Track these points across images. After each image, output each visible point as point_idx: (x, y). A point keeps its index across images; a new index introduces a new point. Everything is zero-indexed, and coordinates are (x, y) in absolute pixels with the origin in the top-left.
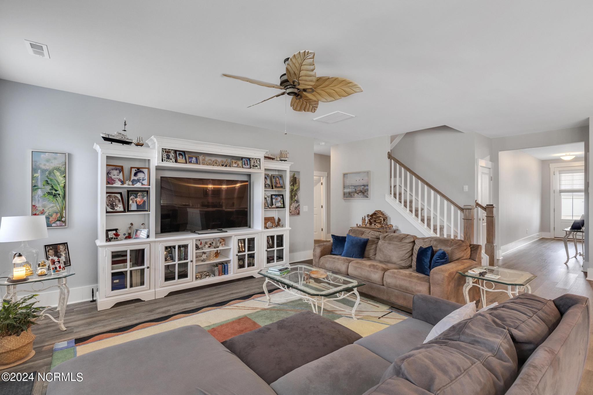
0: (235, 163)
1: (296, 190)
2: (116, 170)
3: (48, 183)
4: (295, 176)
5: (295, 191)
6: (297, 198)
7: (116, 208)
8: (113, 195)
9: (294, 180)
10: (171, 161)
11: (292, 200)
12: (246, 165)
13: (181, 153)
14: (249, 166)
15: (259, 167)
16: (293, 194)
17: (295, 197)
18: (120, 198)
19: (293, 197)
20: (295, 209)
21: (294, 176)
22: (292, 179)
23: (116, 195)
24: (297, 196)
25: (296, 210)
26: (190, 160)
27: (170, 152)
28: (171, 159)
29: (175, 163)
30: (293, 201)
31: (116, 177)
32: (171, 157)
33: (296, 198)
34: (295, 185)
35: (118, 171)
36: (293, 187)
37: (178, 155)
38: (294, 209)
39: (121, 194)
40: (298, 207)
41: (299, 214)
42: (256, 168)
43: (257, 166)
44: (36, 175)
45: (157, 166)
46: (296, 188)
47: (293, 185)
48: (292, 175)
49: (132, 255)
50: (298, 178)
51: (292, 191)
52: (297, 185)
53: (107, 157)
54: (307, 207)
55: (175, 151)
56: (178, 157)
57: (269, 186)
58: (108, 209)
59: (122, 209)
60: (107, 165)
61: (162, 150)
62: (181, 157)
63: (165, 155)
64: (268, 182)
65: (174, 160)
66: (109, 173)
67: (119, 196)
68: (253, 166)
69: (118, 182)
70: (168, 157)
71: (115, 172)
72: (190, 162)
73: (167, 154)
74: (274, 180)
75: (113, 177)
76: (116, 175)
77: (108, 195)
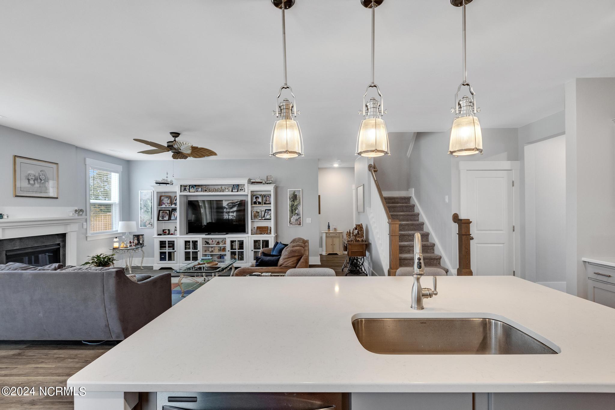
0: (227, 189)
1: (297, 205)
2: (167, 198)
3: (145, 206)
4: (296, 194)
5: (296, 205)
7: (164, 218)
8: (165, 211)
9: (295, 197)
10: (186, 191)
11: (292, 213)
12: (235, 189)
13: (193, 186)
14: (237, 190)
15: (244, 190)
16: (293, 209)
17: (296, 210)
18: (168, 213)
19: (294, 211)
20: (296, 221)
21: (294, 193)
22: (293, 196)
23: (167, 211)
24: (297, 210)
25: (296, 222)
26: (197, 190)
27: (187, 186)
28: (187, 190)
29: (188, 193)
30: (293, 214)
31: (166, 202)
32: (187, 189)
33: (297, 212)
34: (295, 201)
35: (168, 199)
36: (293, 203)
37: (190, 188)
38: (295, 221)
39: (169, 210)
40: (299, 219)
41: (300, 224)
42: (242, 191)
43: (243, 190)
44: (141, 202)
45: (180, 195)
46: (297, 203)
47: (294, 201)
48: (292, 192)
49: (169, 244)
50: (298, 195)
51: (292, 206)
52: (297, 200)
53: (157, 192)
54: (310, 219)
55: (190, 185)
56: (190, 189)
57: (260, 203)
58: (160, 219)
59: (167, 219)
60: (161, 196)
61: (181, 185)
62: (192, 188)
63: (183, 188)
64: (260, 200)
65: (188, 191)
66: (163, 200)
67: (168, 212)
68: (240, 190)
69: (166, 204)
70: (185, 190)
71: (166, 199)
72: (197, 191)
73: (184, 188)
74: (265, 198)
75: (164, 202)
76: (166, 201)
77: (161, 212)
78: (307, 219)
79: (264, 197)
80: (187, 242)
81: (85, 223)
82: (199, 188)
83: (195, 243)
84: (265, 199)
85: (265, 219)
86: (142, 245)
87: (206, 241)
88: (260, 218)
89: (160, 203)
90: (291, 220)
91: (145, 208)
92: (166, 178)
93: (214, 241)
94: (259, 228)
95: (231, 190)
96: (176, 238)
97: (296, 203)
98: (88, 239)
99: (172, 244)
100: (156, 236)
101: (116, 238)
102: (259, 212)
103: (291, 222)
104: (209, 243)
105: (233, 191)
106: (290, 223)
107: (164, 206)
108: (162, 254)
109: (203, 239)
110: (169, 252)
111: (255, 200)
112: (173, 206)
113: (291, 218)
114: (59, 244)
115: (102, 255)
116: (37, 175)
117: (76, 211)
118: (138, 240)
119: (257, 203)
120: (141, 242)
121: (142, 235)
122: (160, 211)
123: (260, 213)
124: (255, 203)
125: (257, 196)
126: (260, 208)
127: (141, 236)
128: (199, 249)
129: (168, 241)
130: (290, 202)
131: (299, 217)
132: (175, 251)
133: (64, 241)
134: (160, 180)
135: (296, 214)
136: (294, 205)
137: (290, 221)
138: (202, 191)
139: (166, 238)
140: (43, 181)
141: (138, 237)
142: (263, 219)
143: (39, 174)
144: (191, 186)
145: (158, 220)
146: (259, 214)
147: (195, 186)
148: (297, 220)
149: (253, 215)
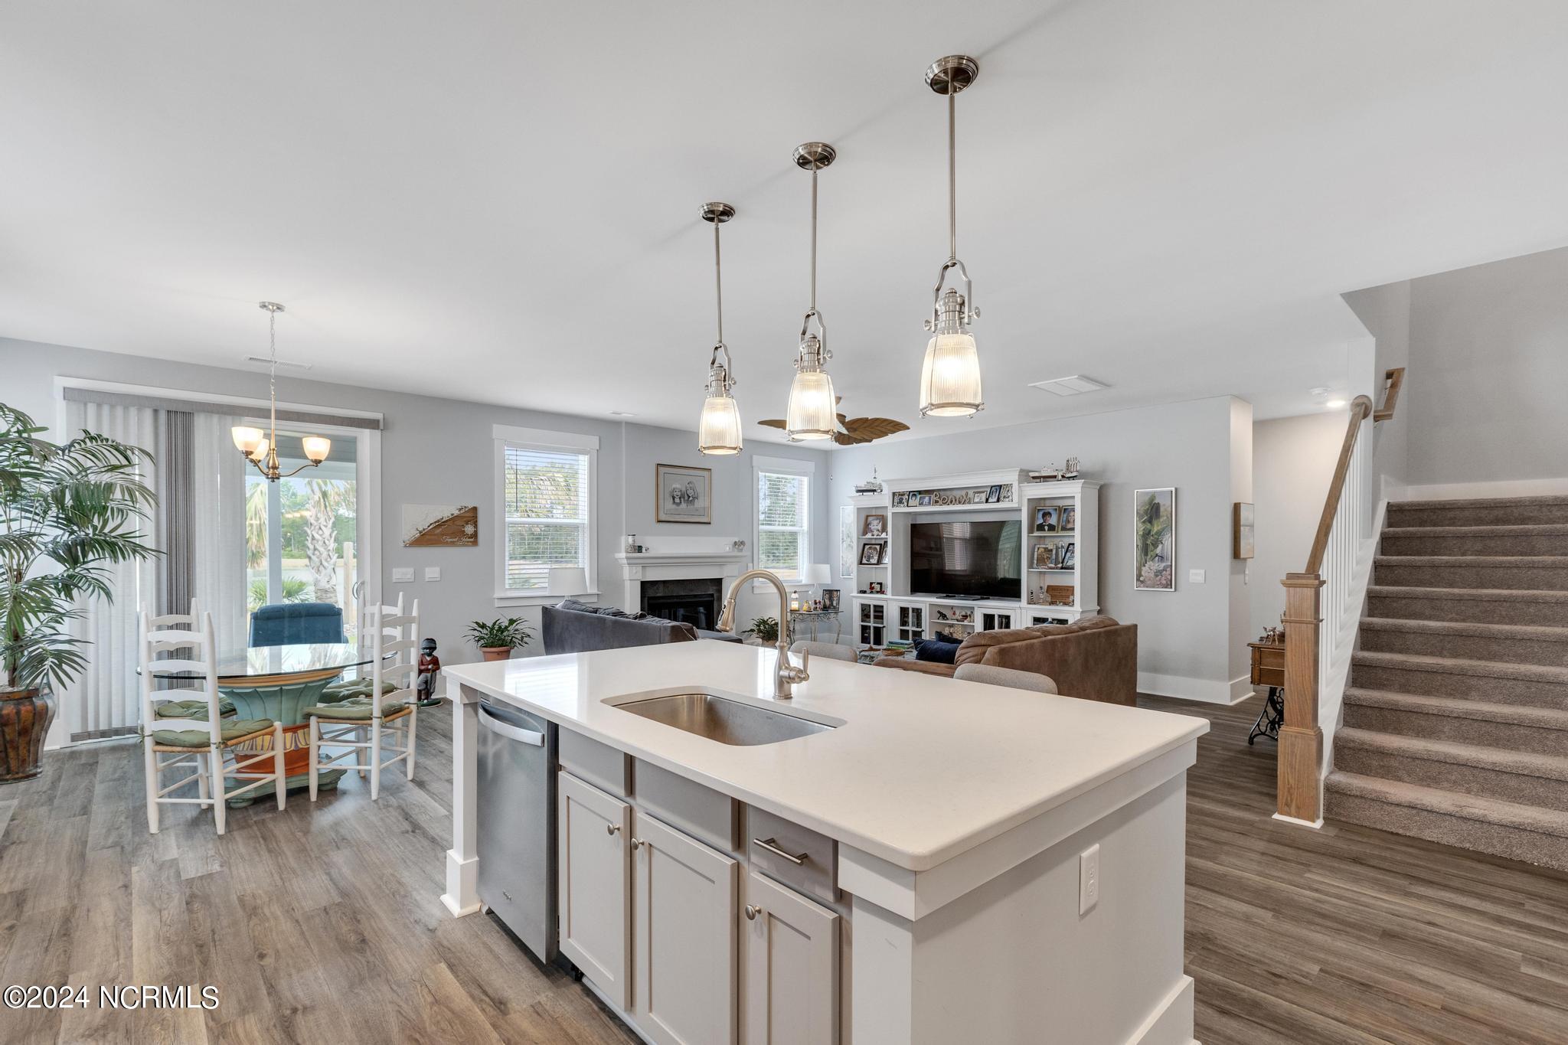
0: (977, 496)
1: (1159, 533)
2: (875, 519)
3: (849, 537)
4: (1157, 501)
5: (1157, 533)
6: (1163, 549)
7: (871, 560)
8: (872, 546)
9: (1154, 510)
10: (902, 505)
11: (1146, 554)
12: (993, 497)
13: (915, 493)
14: (996, 498)
15: (1011, 498)
16: (1149, 542)
17: (1155, 546)
18: (877, 550)
19: (1151, 548)
20: (1157, 576)
21: (1153, 500)
22: (1148, 509)
23: (875, 546)
24: (1160, 546)
25: (1158, 578)
26: (922, 501)
27: (903, 494)
28: (903, 503)
29: (906, 507)
30: (1149, 557)
31: (875, 527)
32: (904, 500)
33: (1158, 551)
34: (1155, 522)
35: (878, 521)
36: (1149, 526)
37: (910, 497)
38: (1152, 575)
40: (1165, 569)
41: (1169, 585)
42: (1007, 500)
44: (844, 529)
45: (893, 513)
46: (1160, 528)
47: (1150, 521)
48: (1147, 498)
49: (875, 611)
50: (1164, 505)
51: (1146, 534)
52: (1161, 520)
53: (858, 508)
54: (1203, 572)
55: (910, 492)
56: (910, 500)
57: (1052, 528)
58: (864, 561)
59: (876, 562)
60: (867, 516)
61: (894, 494)
62: (914, 498)
63: (896, 500)
64: (1053, 520)
65: (906, 504)
66: (870, 524)
67: (878, 547)
68: (1004, 497)
69: (876, 533)
70: (901, 502)
71: (875, 522)
72: (921, 504)
73: (899, 498)
74: (1065, 515)
75: (872, 528)
76: (876, 525)
77: (867, 547)
78: (1192, 571)
79: (1064, 512)
80: (904, 611)
81: (750, 565)
82: (924, 498)
83: (918, 612)
84: (1065, 519)
85: (1062, 568)
86: (836, 610)
87: (939, 612)
88: (1053, 566)
89: (866, 529)
90: (1143, 573)
91: (849, 540)
92: (873, 481)
93: (957, 613)
94: (1053, 589)
95: (984, 500)
96: (886, 600)
97: (1158, 526)
98: (756, 591)
99: (879, 611)
100: (855, 594)
101: (795, 592)
102: (1051, 550)
103: (1141, 579)
104: (945, 616)
105: (990, 500)
106: (1138, 580)
107: (869, 536)
108: (864, 629)
109: (931, 605)
110: (875, 628)
111: (1041, 521)
112: (884, 535)
113: (1143, 568)
114: (712, 595)
115: (770, 620)
116: (684, 489)
117: (735, 543)
118: (831, 599)
119: (1046, 528)
120: (835, 603)
121: (837, 591)
122: (865, 545)
123: (1054, 552)
124: (1041, 528)
125: (1046, 511)
126: (1056, 541)
127: (835, 593)
128: (923, 628)
129: (875, 606)
130: (1140, 525)
131: (1164, 564)
132: (884, 627)
133: (720, 591)
134: (863, 485)
135: (1157, 555)
136: (1150, 531)
137: (1139, 575)
138: (929, 503)
139: (873, 600)
140: (691, 499)
141: (830, 593)
142: (1057, 568)
143: (686, 487)
144: (911, 494)
145: (861, 563)
146: (1051, 555)
147: (920, 492)
148: (1158, 573)
149: (1036, 556)
